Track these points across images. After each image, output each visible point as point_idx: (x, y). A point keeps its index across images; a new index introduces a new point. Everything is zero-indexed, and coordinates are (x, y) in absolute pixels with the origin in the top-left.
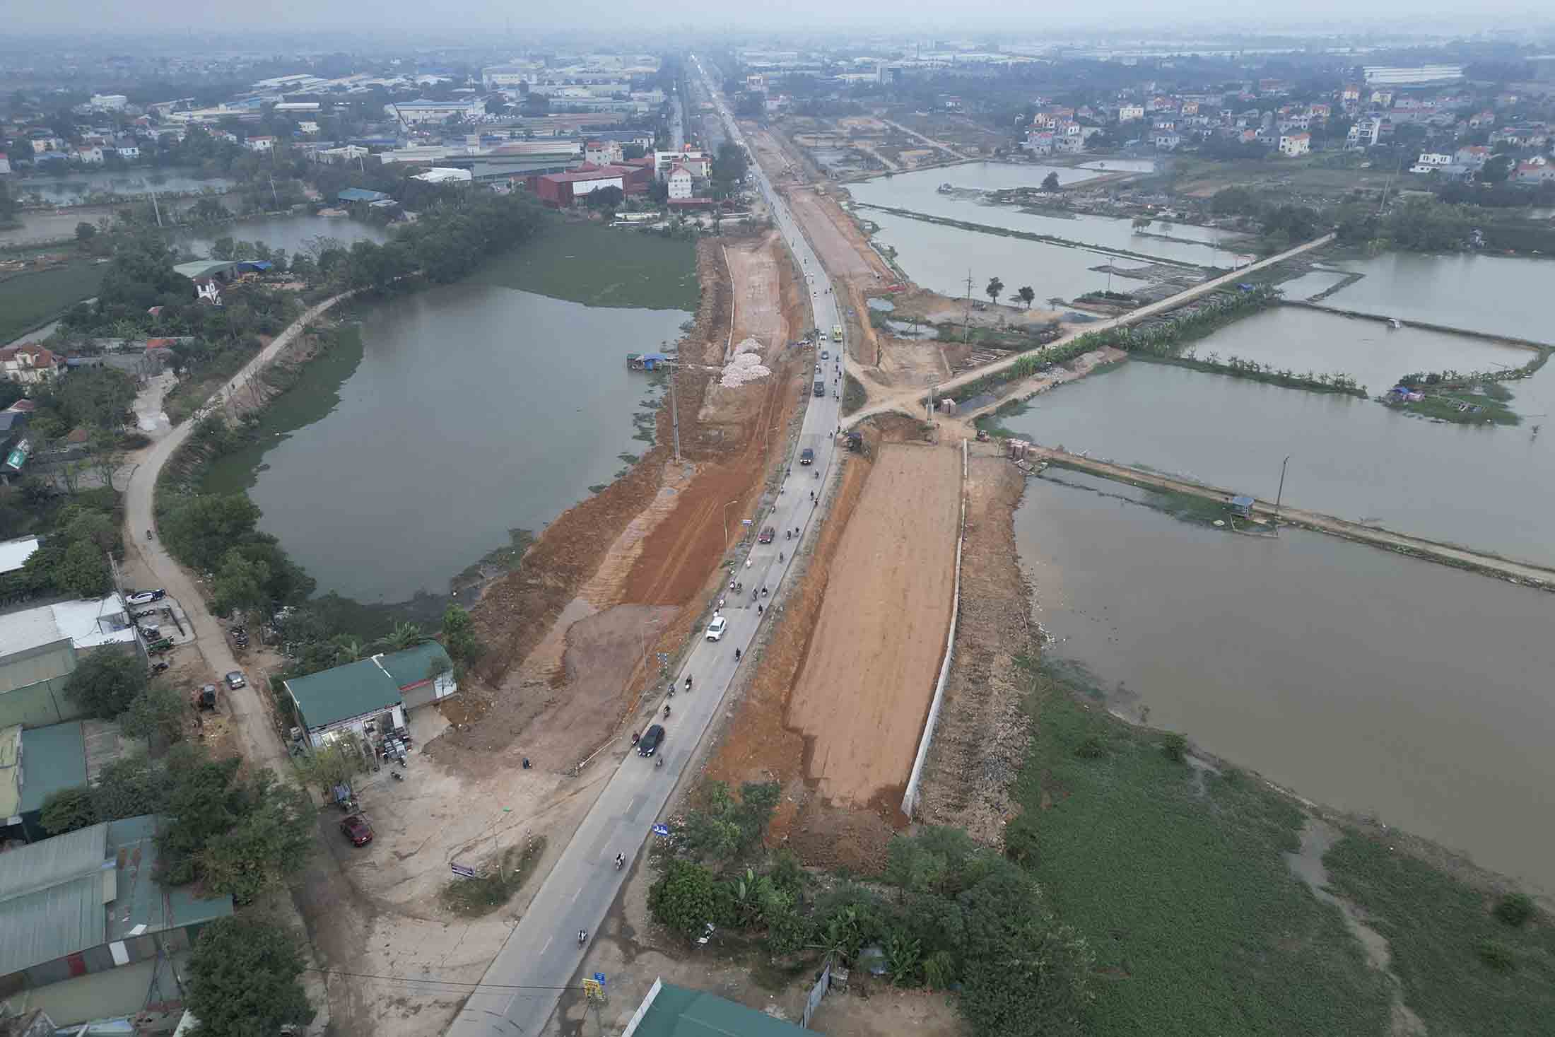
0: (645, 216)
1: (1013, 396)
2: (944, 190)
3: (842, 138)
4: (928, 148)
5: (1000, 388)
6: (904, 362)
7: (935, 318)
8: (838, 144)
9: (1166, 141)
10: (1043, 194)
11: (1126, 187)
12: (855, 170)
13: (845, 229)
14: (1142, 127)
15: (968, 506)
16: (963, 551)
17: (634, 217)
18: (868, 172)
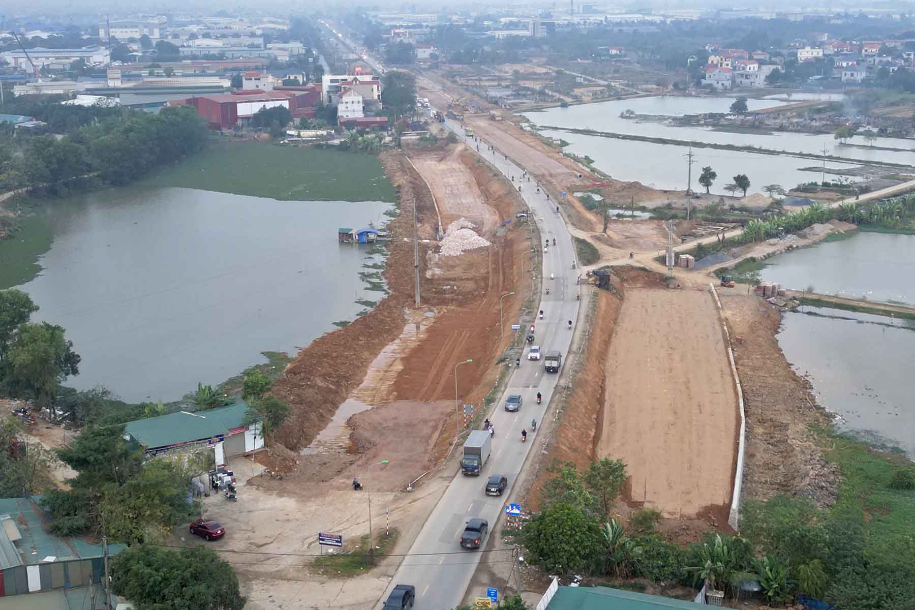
0: (320, 132)
1: (749, 256)
2: (628, 116)
3: (506, 79)
4: (599, 86)
5: (734, 250)
6: (627, 234)
7: (650, 205)
8: (504, 84)
9: (852, 75)
10: (732, 117)
11: (819, 111)
12: (528, 102)
13: (533, 144)
14: (823, 66)
15: (730, 327)
16: (734, 357)
17: (307, 134)
18: (541, 103)
